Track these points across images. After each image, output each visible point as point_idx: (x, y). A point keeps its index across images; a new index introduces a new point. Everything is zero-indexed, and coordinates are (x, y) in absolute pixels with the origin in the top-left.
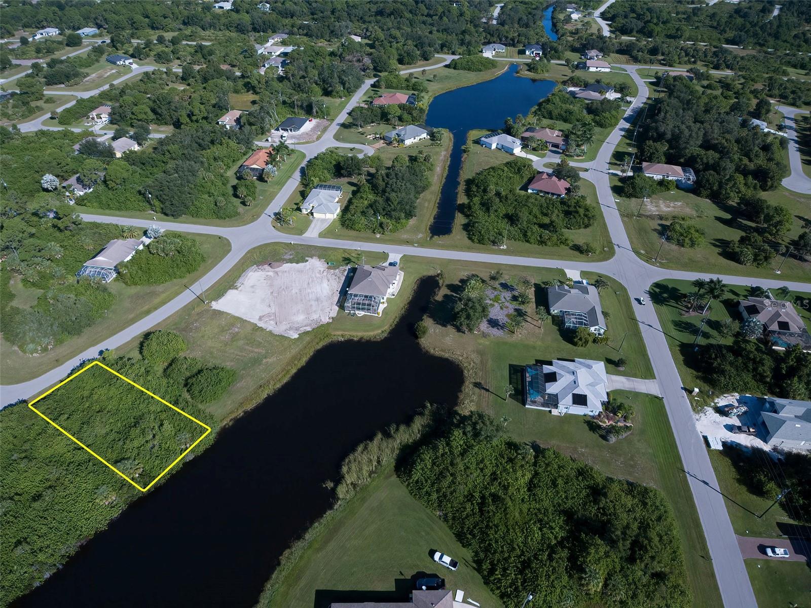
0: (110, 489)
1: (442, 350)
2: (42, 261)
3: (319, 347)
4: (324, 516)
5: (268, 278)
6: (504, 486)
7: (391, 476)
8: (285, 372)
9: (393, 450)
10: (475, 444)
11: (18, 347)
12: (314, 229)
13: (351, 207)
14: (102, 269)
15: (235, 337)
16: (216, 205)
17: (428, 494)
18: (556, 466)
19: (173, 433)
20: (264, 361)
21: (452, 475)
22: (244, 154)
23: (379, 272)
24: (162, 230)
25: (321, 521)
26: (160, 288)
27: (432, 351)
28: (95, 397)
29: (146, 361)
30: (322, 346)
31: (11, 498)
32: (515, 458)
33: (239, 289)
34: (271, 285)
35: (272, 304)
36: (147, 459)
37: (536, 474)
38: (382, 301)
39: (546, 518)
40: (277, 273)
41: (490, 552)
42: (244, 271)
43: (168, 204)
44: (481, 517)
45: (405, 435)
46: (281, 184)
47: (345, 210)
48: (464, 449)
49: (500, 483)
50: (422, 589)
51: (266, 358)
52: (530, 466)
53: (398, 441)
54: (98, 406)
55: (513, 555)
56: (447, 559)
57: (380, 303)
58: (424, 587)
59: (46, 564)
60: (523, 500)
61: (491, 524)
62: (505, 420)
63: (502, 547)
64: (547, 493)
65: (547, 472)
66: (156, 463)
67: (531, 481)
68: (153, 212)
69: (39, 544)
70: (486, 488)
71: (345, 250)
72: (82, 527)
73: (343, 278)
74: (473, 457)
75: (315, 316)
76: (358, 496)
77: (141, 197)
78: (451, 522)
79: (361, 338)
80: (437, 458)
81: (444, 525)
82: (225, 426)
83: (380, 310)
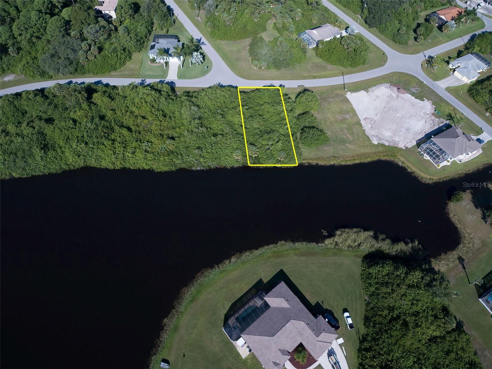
0: (241, 154)
1: (459, 221)
2: (289, 18)
3: (383, 158)
4: (311, 243)
5: (390, 97)
6: (417, 324)
7: (359, 257)
8: (353, 159)
9: (372, 246)
10: (423, 289)
11: (251, 59)
12: (447, 81)
13: (486, 82)
14: (312, 38)
15: (343, 120)
16: (398, 31)
17: (370, 285)
18: (460, 346)
19: (280, 149)
20: (348, 144)
21: (392, 289)
22: (443, 5)
23: (465, 140)
24: (356, 31)
25: (308, 244)
26: (330, 67)
27: (451, 215)
28: (263, 107)
29: (295, 104)
30: (385, 159)
31: (207, 128)
32: (439, 318)
33: (368, 93)
34: (388, 103)
35: (379, 115)
36: (262, 152)
37: (444, 337)
38: (449, 159)
39: (423, 361)
40: (398, 97)
41: (375, 342)
42: (380, 83)
43: (372, 15)
44: (387, 323)
45: (386, 246)
46: (451, 38)
47: (480, 82)
48: (414, 285)
49: (416, 320)
50: (325, 320)
51: (349, 143)
52: (444, 330)
53: (379, 245)
54: (261, 112)
55: (385, 356)
56: (350, 321)
57: (446, 160)
58: (327, 320)
59: (201, 164)
60: (420, 341)
61: (389, 332)
62: (457, 294)
63: (384, 347)
64: (438, 352)
65: (451, 343)
66: (264, 157)
67: (436, 337)
68: (360, 17)
69: (204, 154)
70: (405, 314)
71: (455, 109)
72: (222, 160)
73: (436, 127)
74: (414, 293)
75: (397, 139)
76: (334, 250)
77: (360, 4)
78: (369, 308)
79: (413, 172)
80: (392, 274)
81: (364, 306)
82: (303, 163)
83: (441, 165)
